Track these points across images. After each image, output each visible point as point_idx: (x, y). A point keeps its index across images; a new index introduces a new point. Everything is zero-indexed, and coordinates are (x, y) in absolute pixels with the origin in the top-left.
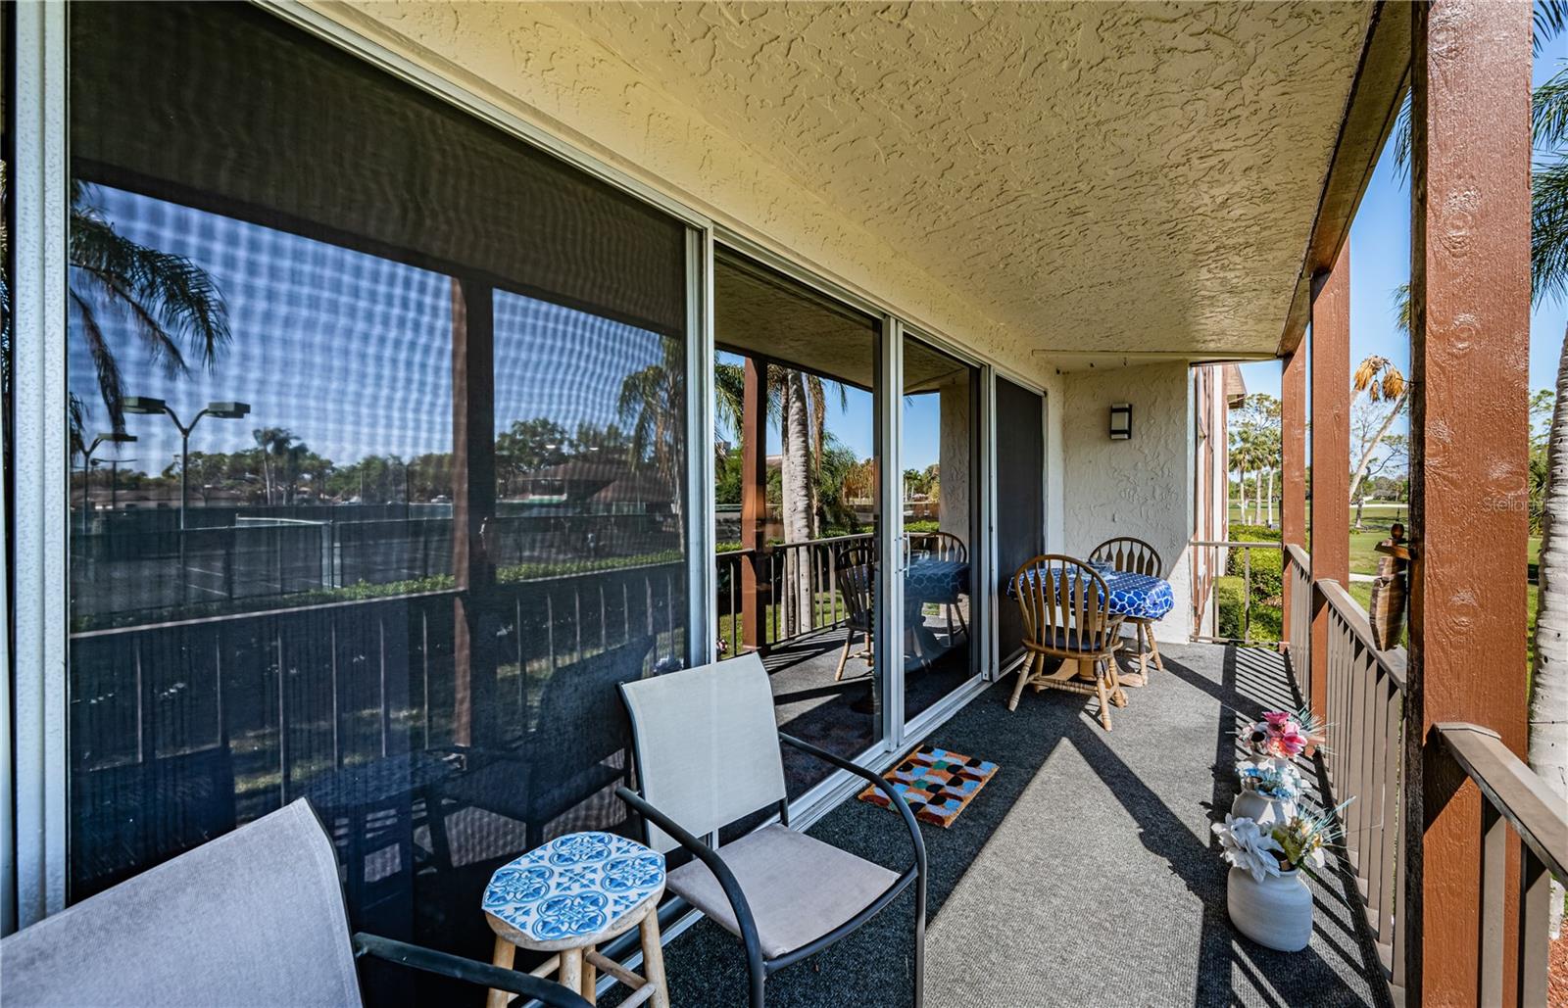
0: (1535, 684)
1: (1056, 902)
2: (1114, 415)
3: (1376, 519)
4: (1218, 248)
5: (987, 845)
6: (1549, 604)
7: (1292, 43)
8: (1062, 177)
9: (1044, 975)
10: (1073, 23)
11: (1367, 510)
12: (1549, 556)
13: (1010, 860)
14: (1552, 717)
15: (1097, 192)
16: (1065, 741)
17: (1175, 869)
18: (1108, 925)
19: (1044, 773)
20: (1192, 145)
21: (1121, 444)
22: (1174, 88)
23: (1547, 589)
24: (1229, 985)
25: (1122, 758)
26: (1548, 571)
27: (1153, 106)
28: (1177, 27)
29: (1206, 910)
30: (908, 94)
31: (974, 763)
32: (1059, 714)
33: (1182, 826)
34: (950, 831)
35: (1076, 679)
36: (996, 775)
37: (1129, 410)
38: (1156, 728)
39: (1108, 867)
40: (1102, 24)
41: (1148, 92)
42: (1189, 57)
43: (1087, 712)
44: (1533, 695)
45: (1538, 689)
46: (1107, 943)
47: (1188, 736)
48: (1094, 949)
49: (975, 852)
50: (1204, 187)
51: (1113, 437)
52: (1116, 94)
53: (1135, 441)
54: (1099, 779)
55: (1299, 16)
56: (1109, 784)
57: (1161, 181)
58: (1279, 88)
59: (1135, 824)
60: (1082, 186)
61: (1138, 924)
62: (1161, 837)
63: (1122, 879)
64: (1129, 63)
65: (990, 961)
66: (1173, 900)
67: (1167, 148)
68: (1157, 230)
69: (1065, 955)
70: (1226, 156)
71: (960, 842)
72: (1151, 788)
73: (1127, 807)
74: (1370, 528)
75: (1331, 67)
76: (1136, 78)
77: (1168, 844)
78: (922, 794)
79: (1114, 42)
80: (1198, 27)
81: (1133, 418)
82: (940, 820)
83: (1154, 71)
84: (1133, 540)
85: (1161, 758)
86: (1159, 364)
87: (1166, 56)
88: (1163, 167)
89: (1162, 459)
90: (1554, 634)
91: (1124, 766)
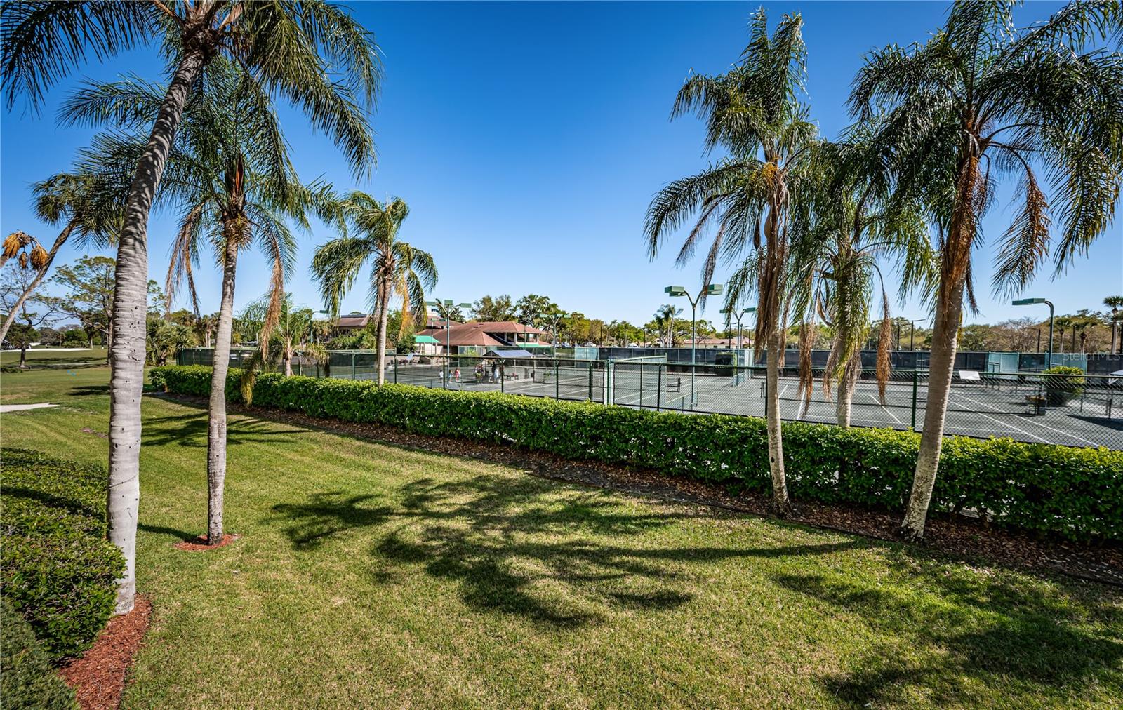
0: (112, 462)
3: (39, 360)
6: (116, 411)
11: (31, 353)
12: (115, 382)
14: (122, 479)
23: (115, 402)
26: (115, 391)
44: (111, 469)
45: (113, 465)
74: (33, 367)
90: (120, 429)
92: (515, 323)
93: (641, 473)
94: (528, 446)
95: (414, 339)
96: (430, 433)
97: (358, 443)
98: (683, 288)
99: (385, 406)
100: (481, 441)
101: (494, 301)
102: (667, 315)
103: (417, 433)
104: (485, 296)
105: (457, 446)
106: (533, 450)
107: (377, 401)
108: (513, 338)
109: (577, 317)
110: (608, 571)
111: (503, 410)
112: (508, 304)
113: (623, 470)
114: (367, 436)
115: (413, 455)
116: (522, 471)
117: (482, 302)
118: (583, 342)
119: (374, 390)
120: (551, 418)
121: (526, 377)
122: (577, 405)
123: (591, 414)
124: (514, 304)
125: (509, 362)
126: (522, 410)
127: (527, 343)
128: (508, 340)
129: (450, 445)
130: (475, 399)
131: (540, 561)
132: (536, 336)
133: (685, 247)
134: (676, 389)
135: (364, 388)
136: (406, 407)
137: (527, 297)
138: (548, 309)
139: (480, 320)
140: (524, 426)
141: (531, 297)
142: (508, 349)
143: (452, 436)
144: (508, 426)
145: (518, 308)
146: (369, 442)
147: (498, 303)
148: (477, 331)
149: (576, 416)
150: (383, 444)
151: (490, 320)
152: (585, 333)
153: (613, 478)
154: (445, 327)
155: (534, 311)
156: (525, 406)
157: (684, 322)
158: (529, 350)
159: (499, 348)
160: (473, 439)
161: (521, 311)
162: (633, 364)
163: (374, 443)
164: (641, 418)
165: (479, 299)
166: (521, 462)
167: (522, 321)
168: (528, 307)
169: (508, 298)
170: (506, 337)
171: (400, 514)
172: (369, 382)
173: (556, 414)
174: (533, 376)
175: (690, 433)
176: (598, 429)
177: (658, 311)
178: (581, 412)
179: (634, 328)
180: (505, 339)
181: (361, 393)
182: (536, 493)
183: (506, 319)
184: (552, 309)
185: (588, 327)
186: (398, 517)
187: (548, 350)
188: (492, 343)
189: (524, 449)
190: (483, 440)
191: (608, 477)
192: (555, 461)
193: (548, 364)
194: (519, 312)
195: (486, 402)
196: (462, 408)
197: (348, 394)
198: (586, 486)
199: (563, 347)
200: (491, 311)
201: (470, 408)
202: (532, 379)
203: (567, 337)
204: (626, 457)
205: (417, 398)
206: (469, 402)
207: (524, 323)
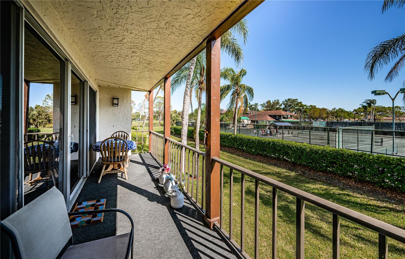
1: (141, 223)
2: (114, 100)
4: (154, 69)
5: (117, 220)
7: (188, 42)
8: (137, 44)
9: (149, 240)
10: (164, 19)
13: (125, 220)
15: (142, 50)
16: (118, 186)
17: (158, 203)
18: (154, 221)
19: (118, 196)
20: (164, 50)
21: (116, 107)
22: (169, 39)
24: (178, 218)
25: (133, 185)
27: (164, 40)
28: (178, 31)
29: (167, 207)
30: (118, 8)
31: (98, 201)
32: (112, 180)
33: (154, 194)
34: (104, 222)
35: (113, 169)
36: (106, 201)
37: (118, 99)
38: (137, 176)
39: (146, 209)
40: (168, 22)
41: (165, 38)
42: (175, 36)
43: (119, 177)
46: (156, 225)
47: (144, 175)
48: (154, 228)
49: (115, 223)
50: (160, 58)
51: (114, 105)
52: (160, 35)
53: (119, 107)
54: (132, 192)
55: (192, 39)
56: (135, 192)
57: (155, 54)
58: (182, 48)
59: (146, 198)
60: (140, 48)
61: (159, 217)
62: (152, 198)
63: (151, 210)
64: (166, 31)
65: (136, 245)
66: (161, 209)
67: (160, 48)
68: (147, 62)
69: (150, 233)
70: (168, 54)
71: (109, 223)
72: (144, 189)
73: (142, 195)
75: (190, 48)
76: (165, 34)
77: (154, 199)
78: (88, 217)
79: (167, 26)
80: (180, 32)
81: (119, 101)
82: (100, 221)
83: (169, 35)
84: (122, 132)
85: (141, 181)
86: (125, 89)
87: (172, 34)
88: (157, 51)
89: (125, 111)
91: (135, 186)
92: (281, 111)
93: (362, 183)
94: (296, 163)
95: (241, 118)
96: (254, 153)
97: (228, 154)
98: (385, 91)
99: (237, 142)
100: (274, 158)
101: (271, 102)
102: (369, 105)
103: (248, 152)
104: (268, 100)
105: (264, 159)
106: (299, 165)
107: (234, 140)
108: (281, 117)
109: (313, 107)
110: (347, 223)
111: (285, 147)
112: (278, 103)
113: (350, 180)
114: (231, 152)
115: (248, 160)
116: (294, 173)
117: (267, 103)
118: (316, 119)
119: (233, 136)
120: (308, 152)
121: (289, 134)
122: (322, 147)
123: (331, 152)
124: (281, 103)
125: (281, 127)
126: (294, 147)
127: (287, 119)
128: (278, 118)
129: (261, 158)
130: (272, 142)
131: (309, 210)
132: (291, 116)
133: (391, 71)
134: (380, 144)
135: (230, 135)
136: (245, 143)
137: (287, 99)
138: (297, 104)
139: (265, 110)
140: (295, 154)
141: (289, 100)
142: (279, 122)
143: (262, 155)
144: (287, 154)
145: (283, 105)
146: (232, 154)
147: (273, 103)
148: (265, 115)
149: (322, 152)
150: (236, 155)
151: (270, 110)
152: (317, 114)
153: (344, 183)
154: (252, 113)
155: (290, 105)
156: (295, 146)
157: (383, 108)
158: (289, 122)
159: (275, 122)
160: (271, 157)
161: (284, 106)
162: (353, 130)
163: (234, 155)
164: (361, 156)
165: (265, 102)
166: (293, 169)
167: (284, 110)
168: (287, 104)
169: (278, 100)
170: (277, 117)
171: (247, 181)
172: (231, 133)
173: (311, 150)
174: (292, 133)
175: (396, 167)
176: (334, 159)
177: (364, 103)
178: (324, 151)
179: (347, 112)
180: (277, 118)
181: (229, 137)
182: (303, 183)
183: (277, 109)
184: (299, 104)
185: (318, 112)
186: (247, 182)
187: (297, 122)
188: (272, 120)
189: (294, 164)
190: (275, 158)
191: (340, 182)
192: (310, 171)
193: (298, 129)
194: (283, 106)
195: (277, 143)
196: (267, 144)
197: (224, 137)
198: (329, 184)
199: (305, 121)
200: (270, 106)
201: (270, 145)
202: (292, 135)
203: (307, 116)
204: (351, 174)
205: (249, 140)
206: (269, 143)
207: (286, 111)
